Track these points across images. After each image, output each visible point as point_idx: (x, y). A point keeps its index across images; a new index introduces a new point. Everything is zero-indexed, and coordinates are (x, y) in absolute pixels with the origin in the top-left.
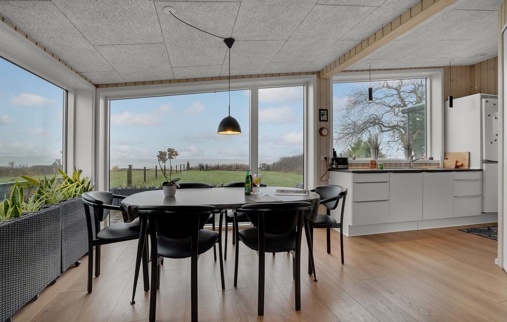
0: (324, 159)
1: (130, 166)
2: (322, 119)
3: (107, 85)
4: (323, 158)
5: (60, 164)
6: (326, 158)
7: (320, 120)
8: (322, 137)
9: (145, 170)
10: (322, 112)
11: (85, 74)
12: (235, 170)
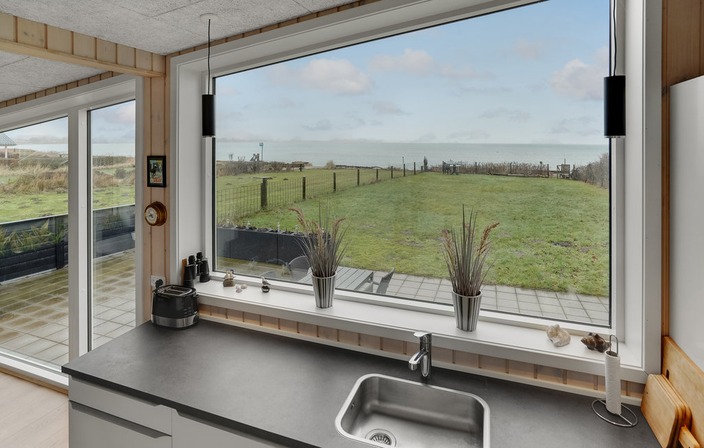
4: (154, 282)
6: (158, 284)
7: (150, 185)
10: (152, 162)
12: (507, 175)
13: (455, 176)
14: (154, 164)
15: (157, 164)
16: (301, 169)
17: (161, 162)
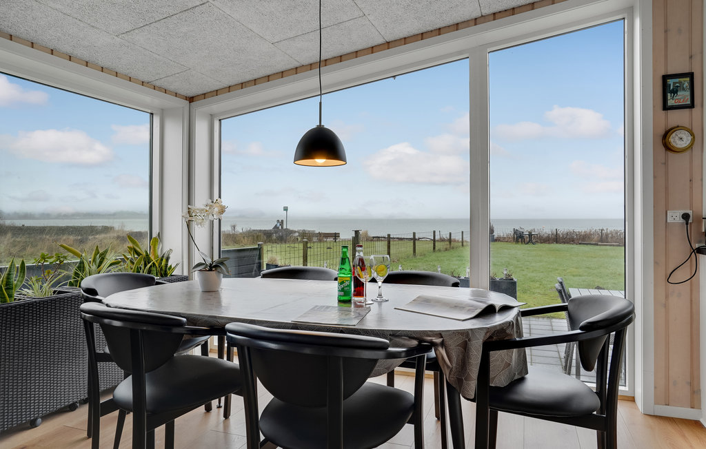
0: (680, 220)
1: (357, 232)
2: (671, 102)
3: (204, 95)
4: (675, 217)
5: (282, 227)
6: (686, 217)
7: (666, 107)
8: (670, 154)
9: (389, 239)
10: (671, 82)
11: (158, 84)
12: (597, 245)
13: (530, 246)
14: (674, 83)
15: (680, 82)
16: (335, 239)
17: (688, 79)
